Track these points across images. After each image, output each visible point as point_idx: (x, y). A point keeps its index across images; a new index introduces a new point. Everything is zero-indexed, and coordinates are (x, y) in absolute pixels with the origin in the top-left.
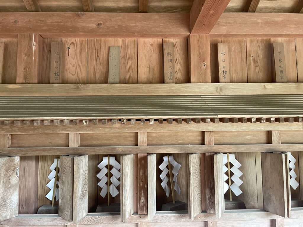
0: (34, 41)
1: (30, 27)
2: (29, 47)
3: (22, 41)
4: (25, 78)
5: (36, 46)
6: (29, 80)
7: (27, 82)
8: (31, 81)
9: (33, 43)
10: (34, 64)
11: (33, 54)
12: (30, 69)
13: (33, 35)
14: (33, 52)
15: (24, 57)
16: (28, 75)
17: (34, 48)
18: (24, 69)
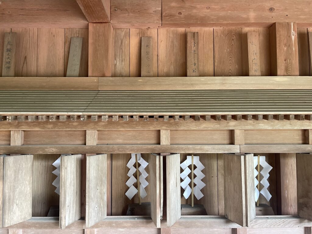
0: (293, 30)
1: (287, 15)
2: (288, 37)
3: (281, 30)
4: (287, 69)
5: (295, 35)
6: (290, 72)
7: (288, 74)
8: (293, 74)
9: (292, 32)
10: (294, 55)
11: (293, 44)
12: (290, 61)
13: (291, 24)
14: (293, 42)
15: (284, 47)
16: (289, 67)
17: (293, 37)
18: (285, 60)
